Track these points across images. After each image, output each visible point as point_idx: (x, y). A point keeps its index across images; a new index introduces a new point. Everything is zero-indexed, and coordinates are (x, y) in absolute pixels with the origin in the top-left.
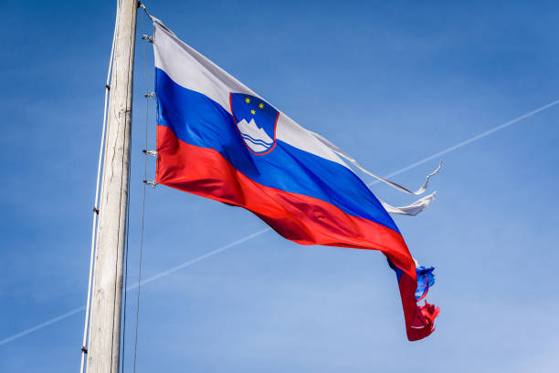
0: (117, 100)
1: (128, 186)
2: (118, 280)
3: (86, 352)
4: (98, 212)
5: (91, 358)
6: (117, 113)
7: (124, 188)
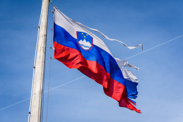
0: (42, 31)
1: (45, 59)
2: (41, 91)
3: (30, 113)
4: (35, 68)
5: (32, 116)
6: (42, 36)
7: (44, 60)
